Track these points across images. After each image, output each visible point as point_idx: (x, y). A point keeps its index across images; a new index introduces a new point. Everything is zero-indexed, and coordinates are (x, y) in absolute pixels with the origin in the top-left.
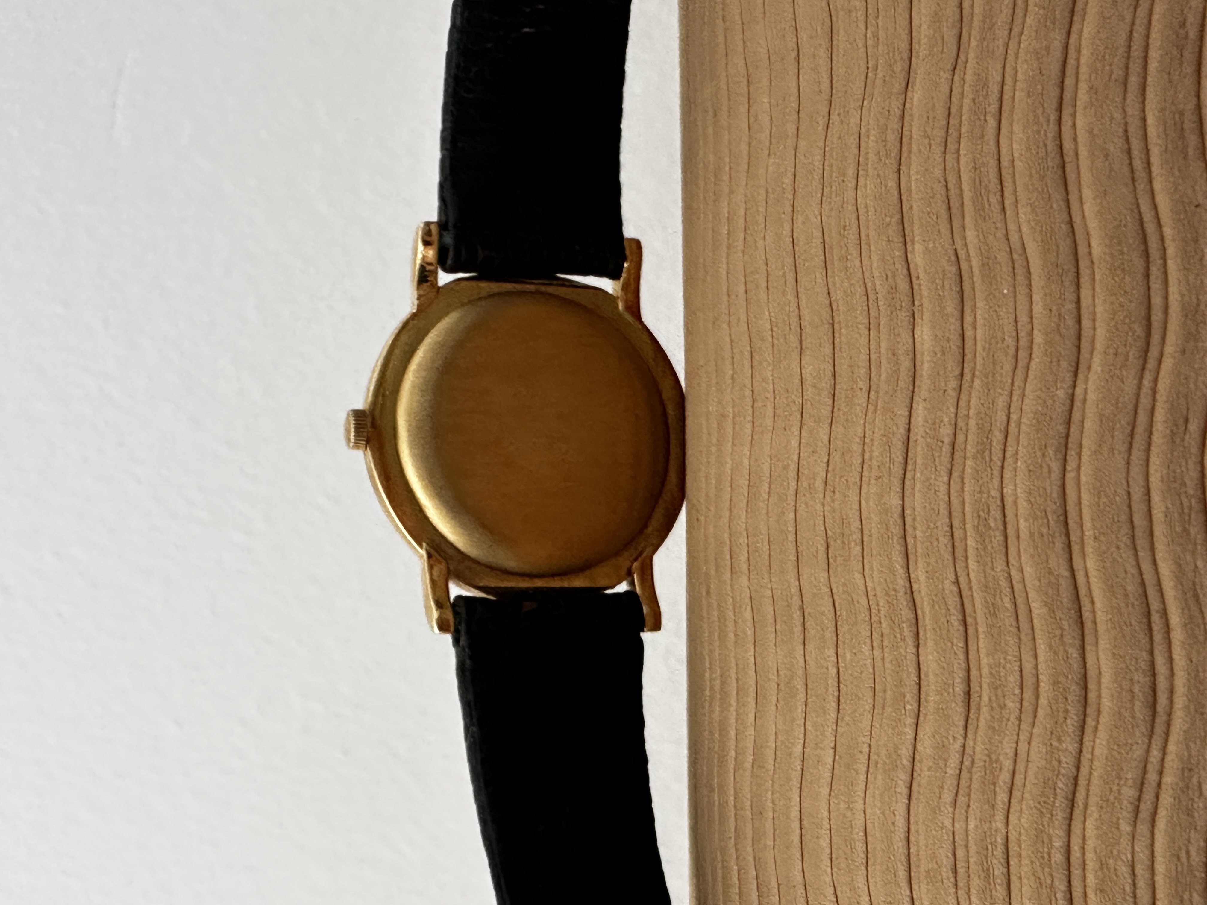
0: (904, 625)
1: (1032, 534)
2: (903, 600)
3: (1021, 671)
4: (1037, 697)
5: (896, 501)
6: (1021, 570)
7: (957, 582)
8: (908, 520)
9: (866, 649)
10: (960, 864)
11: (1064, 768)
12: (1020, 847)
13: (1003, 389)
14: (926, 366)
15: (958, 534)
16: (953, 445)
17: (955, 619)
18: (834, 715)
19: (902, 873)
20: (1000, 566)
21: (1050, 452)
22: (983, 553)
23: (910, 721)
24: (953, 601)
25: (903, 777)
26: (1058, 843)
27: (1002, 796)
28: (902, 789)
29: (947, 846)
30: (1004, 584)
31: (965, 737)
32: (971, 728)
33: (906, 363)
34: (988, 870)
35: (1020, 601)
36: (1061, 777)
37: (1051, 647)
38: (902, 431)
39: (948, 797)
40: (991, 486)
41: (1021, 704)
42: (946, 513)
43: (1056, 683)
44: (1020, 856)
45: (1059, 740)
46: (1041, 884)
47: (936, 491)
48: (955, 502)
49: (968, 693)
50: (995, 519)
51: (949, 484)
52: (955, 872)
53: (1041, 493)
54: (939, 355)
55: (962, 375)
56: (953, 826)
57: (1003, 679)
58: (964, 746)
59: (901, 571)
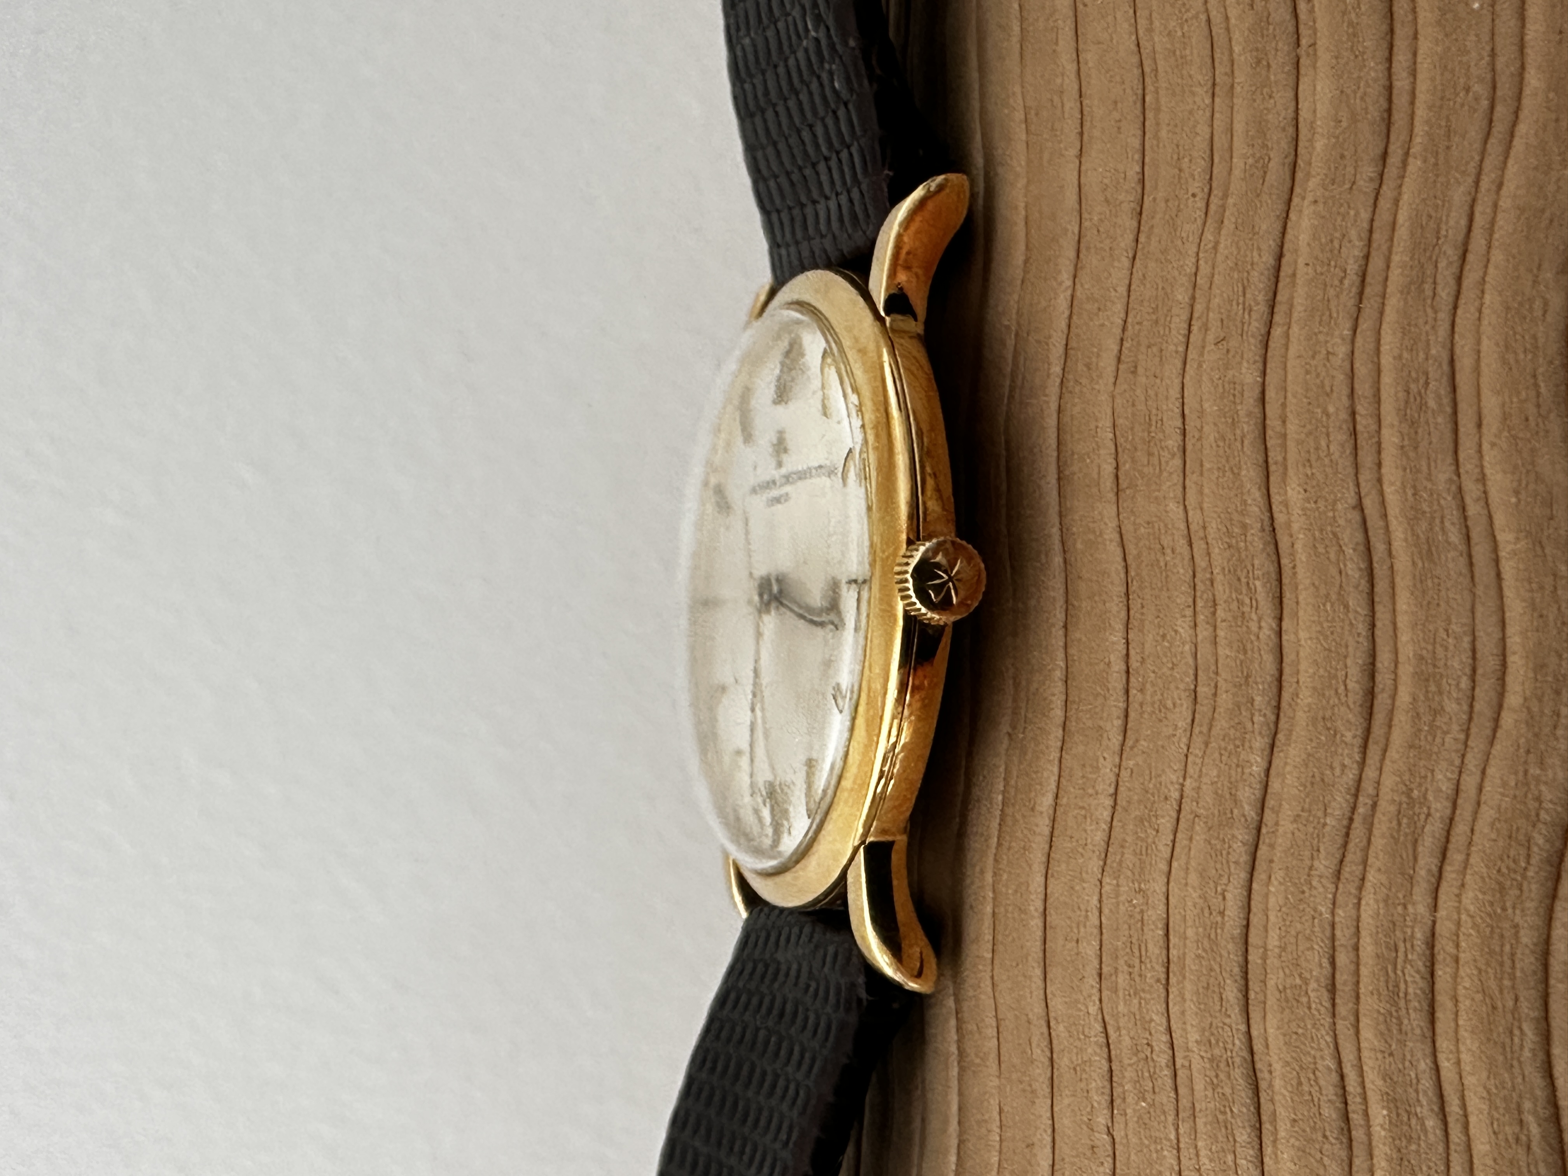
0: (1258, 583)
1: (1505, 417)
2: (1256, 541)
3: (1474, 651)
4: (1501, 694)
5: (1249, 376)
6: (1482, 479)
7: (1360, 506)
8: (1272, 411)
9: (1184, 628)
10: (1342, 978)
11: (1547, 811)
12: (1457, 946)
13: (1463, 173)
14: (1320, 145)
15: (1364, 423)
16: (1363, 277)
17: (1354, 569)
18: (1116, 740)
19: (1232, 993)
20: (1443, 474)
21: (1548, 275)
22: (1412, 454)
23: (1260, 743)
24: (1350, 537)
25: (1241, 835)
26: (1528, 938)
27: (1427, 861)
28: (1240, 852)
29: (1320, 947)
30: (1448, 501)
31: (1362, 764)
32: (1374, 751)
33: (1279, 143)
34: (1397, 986)
35: (1478, 532)
36: (1540, 825)
37: (1533, 606)
38: (1268, 259)
39: (1324, 865)
40: (1432, 338)
41: (1471, 706)
42: (1346, 391)
43: (1540, 667)
44: (1457, 960)
45: (1541, 764)
46: (1494, 1008)
47: (1328, 353)
48: (1362, 370)
49: (1370, 694)
50: (1439, 397)
51: (1353, 342)
52: (1332, 989)
53: (1528, 346)
54: (1344, 124)
55: (1385, 155)
56: (1333, 914)
57: (1441, 664)
58: (1359, 781)
59: (1256, 495)
